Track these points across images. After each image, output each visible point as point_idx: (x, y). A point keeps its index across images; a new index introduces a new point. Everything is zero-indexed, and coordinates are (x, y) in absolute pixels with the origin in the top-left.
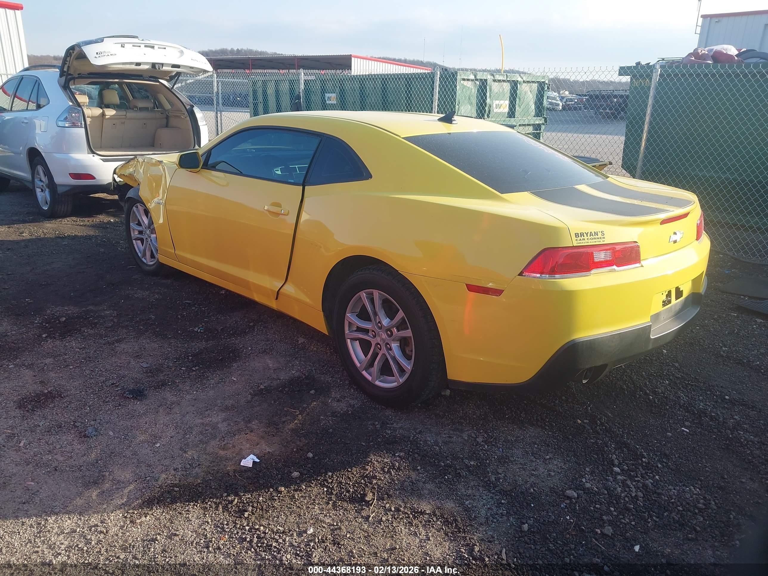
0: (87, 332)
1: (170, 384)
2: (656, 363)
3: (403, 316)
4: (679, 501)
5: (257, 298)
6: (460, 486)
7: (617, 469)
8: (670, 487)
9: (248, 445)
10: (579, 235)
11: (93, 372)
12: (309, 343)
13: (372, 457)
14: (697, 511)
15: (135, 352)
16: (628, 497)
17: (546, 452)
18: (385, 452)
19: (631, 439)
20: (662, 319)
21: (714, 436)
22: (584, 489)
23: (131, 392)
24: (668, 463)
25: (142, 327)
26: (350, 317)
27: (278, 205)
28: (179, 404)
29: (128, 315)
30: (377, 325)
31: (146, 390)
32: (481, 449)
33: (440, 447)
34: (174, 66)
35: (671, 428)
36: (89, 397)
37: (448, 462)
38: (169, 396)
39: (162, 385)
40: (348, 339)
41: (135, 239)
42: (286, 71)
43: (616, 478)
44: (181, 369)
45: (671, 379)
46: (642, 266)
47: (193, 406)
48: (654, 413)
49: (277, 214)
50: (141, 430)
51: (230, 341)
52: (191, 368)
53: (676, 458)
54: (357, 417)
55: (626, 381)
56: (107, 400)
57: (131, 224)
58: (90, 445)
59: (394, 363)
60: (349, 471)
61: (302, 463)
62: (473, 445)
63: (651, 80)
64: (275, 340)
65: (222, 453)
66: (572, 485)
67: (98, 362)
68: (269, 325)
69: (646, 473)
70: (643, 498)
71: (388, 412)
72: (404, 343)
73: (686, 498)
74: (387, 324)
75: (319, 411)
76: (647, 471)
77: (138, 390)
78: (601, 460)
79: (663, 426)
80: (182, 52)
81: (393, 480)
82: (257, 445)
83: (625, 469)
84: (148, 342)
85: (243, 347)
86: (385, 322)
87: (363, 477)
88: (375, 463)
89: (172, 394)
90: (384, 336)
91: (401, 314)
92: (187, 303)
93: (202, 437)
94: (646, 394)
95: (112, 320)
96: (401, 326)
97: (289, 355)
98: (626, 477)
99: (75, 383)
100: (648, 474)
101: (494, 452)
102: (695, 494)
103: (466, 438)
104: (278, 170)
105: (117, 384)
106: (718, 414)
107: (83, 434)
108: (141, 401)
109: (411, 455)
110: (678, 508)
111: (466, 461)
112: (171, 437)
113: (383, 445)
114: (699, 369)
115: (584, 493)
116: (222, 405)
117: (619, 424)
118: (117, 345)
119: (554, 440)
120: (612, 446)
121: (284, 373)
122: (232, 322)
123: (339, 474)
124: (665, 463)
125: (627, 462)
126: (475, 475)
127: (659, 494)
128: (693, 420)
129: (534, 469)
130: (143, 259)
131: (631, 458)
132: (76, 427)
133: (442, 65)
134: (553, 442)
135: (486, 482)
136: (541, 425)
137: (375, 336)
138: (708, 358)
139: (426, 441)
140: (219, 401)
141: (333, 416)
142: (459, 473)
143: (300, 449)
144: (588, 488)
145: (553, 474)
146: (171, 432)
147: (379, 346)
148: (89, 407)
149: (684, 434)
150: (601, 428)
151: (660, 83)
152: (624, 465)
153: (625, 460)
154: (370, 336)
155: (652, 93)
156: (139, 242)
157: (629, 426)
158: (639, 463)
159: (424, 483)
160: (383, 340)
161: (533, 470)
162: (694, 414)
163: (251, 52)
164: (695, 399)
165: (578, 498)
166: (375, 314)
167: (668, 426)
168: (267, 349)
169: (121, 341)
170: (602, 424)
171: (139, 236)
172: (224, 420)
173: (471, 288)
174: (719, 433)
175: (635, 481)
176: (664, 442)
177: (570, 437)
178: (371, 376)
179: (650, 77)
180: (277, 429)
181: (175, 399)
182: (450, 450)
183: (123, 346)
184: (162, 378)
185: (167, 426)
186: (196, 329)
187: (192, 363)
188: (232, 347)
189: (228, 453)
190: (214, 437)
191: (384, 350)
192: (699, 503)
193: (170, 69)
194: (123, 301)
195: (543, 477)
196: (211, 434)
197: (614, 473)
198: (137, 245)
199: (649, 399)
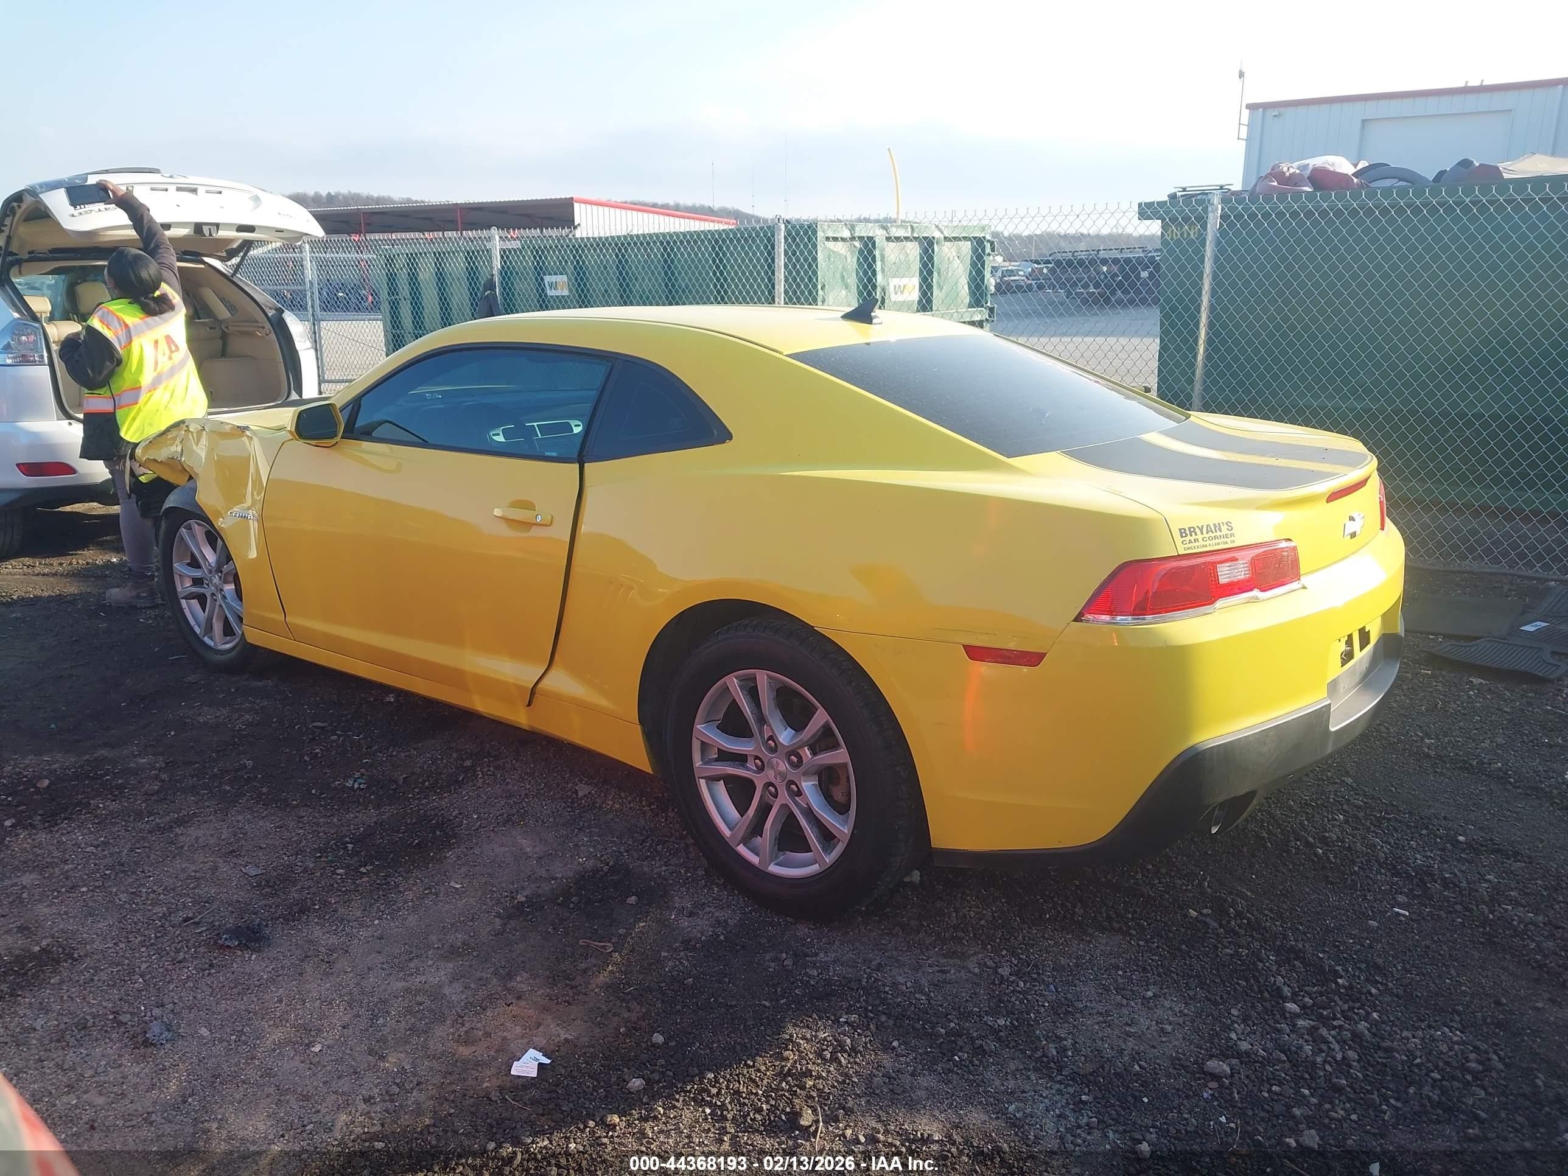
0: (104, 809)
1: (317, 907)
2: (1308, 779)
3: (828, 721)
4: (1429, 1061)
5: (480, 705)
6: (988, 1075)
7: (1291, 1006)
8: (1405, 1033)
9: (518, 1029)
10: (1188, 532)
11: (138, 896)
12: (603, 795)
13: (791, 1030)
14: (1469, 1077)
15: (223, 843)
16: (1330, 1063)
17: (1144, 983)
18: (815, 1016)
19: (1302, 940)
20: (1342, 690)
21: (1459, 920)
22: (1239, 1055)
23: (236, 933)
24: (1387, 985)
25: (228, 788)
26: (705, 731)
27: (528, 505)
28: (347, 951)
29: (191, 763)
30: (766, 744)
31: (267, 926)
32: (1013, 992)
33: (928, 995)
34: (242, 228)
35: (1372, 911)
36: (137, 955)
37: (952, 1025)
38: (321, 935)
39: (302, 912)
40: (702, 778)
41: (185, 598)
42: (438, 235)
43: (1294, 1025)
44: (334, 873)
45: (1345, 811)
46: (1304, 587)
47: (379, 952)
48: (1332, 883)
49: (527, 525)
50: (271, 1019)
51: (428, 803)
52: (357, 870)
53: (1398, 970)
54: (738, 947)
55: (1262, 821)
56: (180, 958)
57: (175, 565)
58: (161, 1063)
59: (809, 822)
60: (749, 1067)
61: (644, 1057)
62: (993, 983)
63: (1204, 227)
64: (526, 794)
65: (464, 1051)
66: (1211, 1048)
67: (143, 872)
68: (508, 762)
69: (1351, 1009)
70: (1358, 1061)
71: (802, 930)
72: (827, 778)
73: (1442, 1053)
74: (788, 739)
75: (655, 941)
76: (1351, 1004)
77: (248, 928)
78: (1255, 988)
79: (1357, 907)
80: (257, 199)
81: (846, 1075)
82: (538, 1028)
83: (1309, 1005)
84: (249, 820)
85: (460, 814)
86: (785, 736)
87: (783, 1075)
88: (801, 1042)
89: (325, 930)
90: (783, 766)
91: (821, 717)
92: (317, 727)
93: (413, 1020)
94: (1308, 844)
95: (157, 777)
96: (823, 741)
97: (564, 825)
98: (1313, 1021)
99: (100, 926)
100: (1356, 1011)
101: (1041, 995)
102: (1457, 1043)
103: (977, 970)
104: (498, 434)
105: (197, 920)
106: (1455, 875)
107: (140, 1039)
108: (259, 951)
109: (872, 1019)
110: (1432, 1074)
111: (989, 1019)
112: (344, 1027)
113: (807, 1003)
114: (1392, 786)
115: (1241, 1063)
116: (443, 945)
117: (1271, 911)
118: (180, 832)
119: (1154, 957)
120: (1271, 957)
121: (561, 865)
122: (425, 762)
123: (731, 1075)
124: (1381, 984)
125: (1306, 988)
126: (1013, 1047)
127: (1387, 1050)
128: (1411, 890)
129: (1130, 1022)
130: (206, 639)
131: (1314, 981)
132: (121, 1024)
133: (751, 213)
134: (1152, 960)
135: (1037, 1060)
136: (1120, 928)
137: (761, 769)
138: (1403, 763)
139: (895, 985)
140: (434, 938)
141: (687, 949)
142: (982, 1046)
143: (634, 1028)
144: (1246, 1052)
145: (1169, 1028)
146: (340, 1015)
147: (773, 790)
148: (141, 976)
149: (1401, 921)
150: (1239, 922)
151: (1222, 232)
152: (1304, 997)
153: (1304, 986)
154: (748, 769)
155: (1209, 250)
156: (195, 603)
157: (1290, 913)
158: (1332, 989)
159: (913, 1075)
160: (783, 776)
161: (1127, 1024)
162: (1409, 876)
163: (356, 198)
164: (1403, 846)
165: (1232, 1075)
166: (762, 720)
167: (1365, 908)
168: (514, 815)
169: (187, 822)
170: (1239, 915)
171: (194, 589)
172: (453, 979)
173: (975, 653)
174: (1467, 913)
175: (1335, 1028)
176: (1368, 942)
177: (1184, 947)
178: (757, 855)
179: (1202, 220)
180: (572, 988)
181: (334, 940)
182: (949, 998)
183: (193, 832)
184: (296, 896)
185: (331, 1003)
186: (349, 783)
187: (356, 858)
188: (436, 815)
189: (479, 1051)
190: (442, 1019)
191: (784, 797)
192: (1468, 1062)
193: (233, 234)
194: (173, 733)
195: (1149, 1036)
196: (431, 1011)
197: (1288, 1015)
198: (191, 610)
199: (1316, 855)
